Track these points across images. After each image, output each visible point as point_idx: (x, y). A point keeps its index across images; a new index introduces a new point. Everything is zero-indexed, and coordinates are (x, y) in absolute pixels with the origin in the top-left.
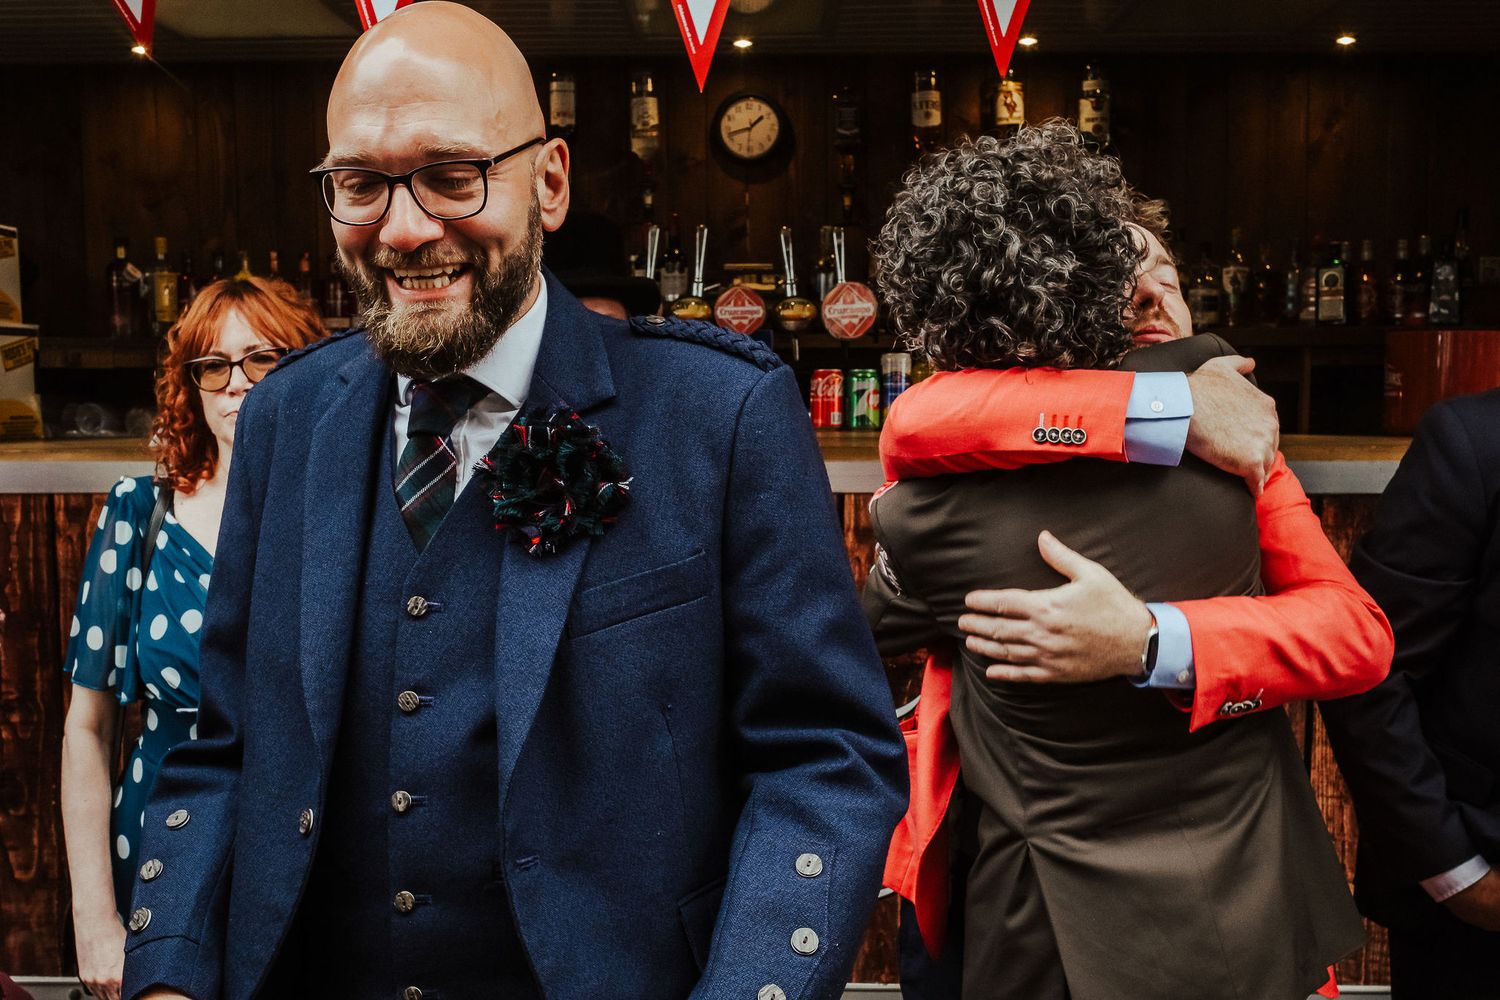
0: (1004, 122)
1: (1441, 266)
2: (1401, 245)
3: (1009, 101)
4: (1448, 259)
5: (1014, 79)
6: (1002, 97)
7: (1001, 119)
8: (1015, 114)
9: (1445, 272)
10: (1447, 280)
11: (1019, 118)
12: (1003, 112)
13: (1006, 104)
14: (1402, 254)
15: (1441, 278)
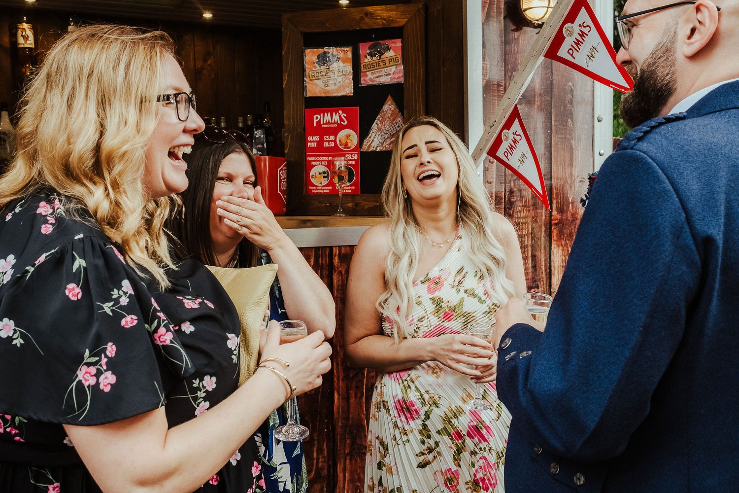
0: (22, 46)
1: (256, 131)
2: (240, 120)
3: (24, 34)
4: (260, 126)
5: (27, 22)
6: (20, 31)
7: (19, 44)
8: (28, 42)
9: (258, 133)
10: (260, 137)
11: (31, 44)
12: (21, 40)
13: (22, 35)
14: (240, 125)
15: (257, 136)
